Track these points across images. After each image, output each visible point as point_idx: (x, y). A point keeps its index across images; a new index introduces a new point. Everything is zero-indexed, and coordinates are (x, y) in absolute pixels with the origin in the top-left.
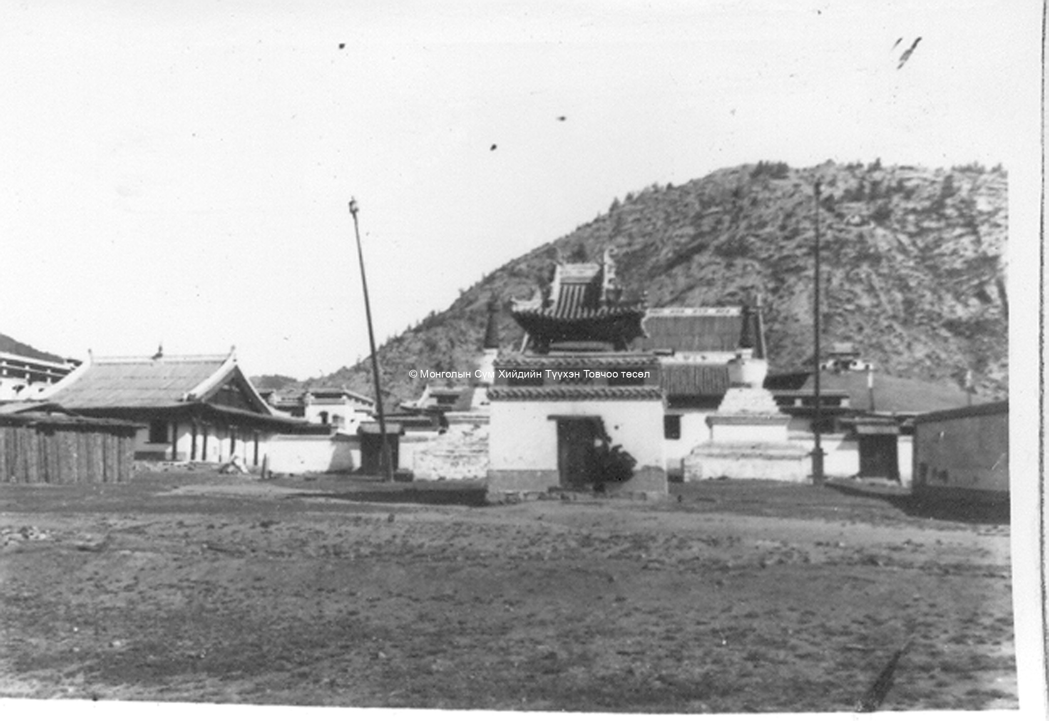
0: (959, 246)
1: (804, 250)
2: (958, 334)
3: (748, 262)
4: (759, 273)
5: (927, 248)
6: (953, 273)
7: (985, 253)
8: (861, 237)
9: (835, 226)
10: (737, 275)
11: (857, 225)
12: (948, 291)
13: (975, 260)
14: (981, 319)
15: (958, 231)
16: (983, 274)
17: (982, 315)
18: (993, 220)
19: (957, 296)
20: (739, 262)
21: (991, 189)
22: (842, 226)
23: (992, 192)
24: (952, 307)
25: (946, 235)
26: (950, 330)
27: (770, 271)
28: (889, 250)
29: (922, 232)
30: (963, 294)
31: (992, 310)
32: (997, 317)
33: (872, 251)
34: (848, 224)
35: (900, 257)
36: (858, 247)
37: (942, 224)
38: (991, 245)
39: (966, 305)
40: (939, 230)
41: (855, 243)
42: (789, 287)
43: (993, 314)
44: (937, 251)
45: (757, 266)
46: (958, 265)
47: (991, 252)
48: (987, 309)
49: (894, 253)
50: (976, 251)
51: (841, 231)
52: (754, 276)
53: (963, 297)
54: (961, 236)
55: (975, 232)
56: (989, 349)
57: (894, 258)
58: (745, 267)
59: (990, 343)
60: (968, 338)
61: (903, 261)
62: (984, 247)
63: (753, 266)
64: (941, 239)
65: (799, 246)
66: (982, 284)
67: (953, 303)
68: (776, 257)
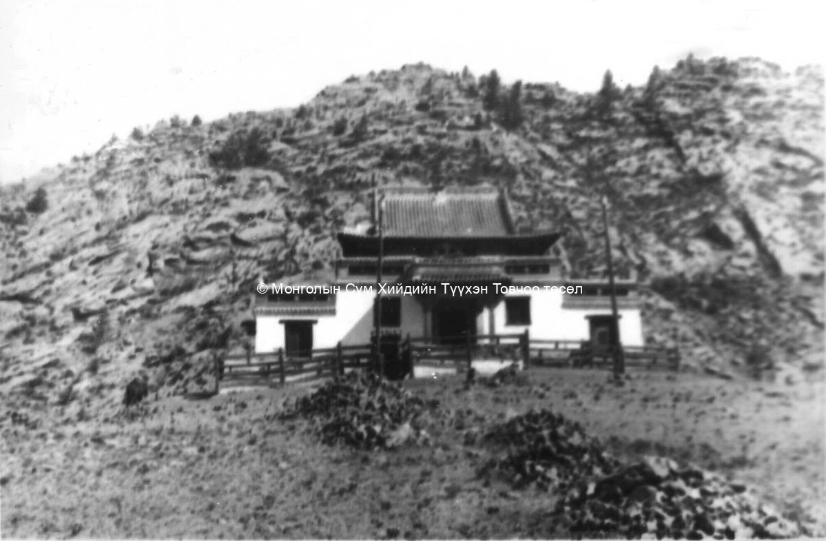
0: (647, 162)
1: (375, 160)
2: (688, 304)
3: (260, 172)
4: (280, 190)
5: (591, 166)
6: (644, 202)
7: (694, 170)
8: (476, 143)
9: (429, 129)
10: (236, 196)
11: (469, 128)
12: (645, 227)
13: (682, 182)
14: (721, 277)
15: (640, 142)
16: (702, 203)
17: (722, 270)
18: (697, 124)
19: (666, 237)
20: (244, 175)
21: (683, 87)
22: (444, 130)
23: (684, 92)
24: (660, 254)
25: (621, 147)
26: (669, 298)
27: (304, 188)
28: (528, 162)
29: (579, 143)
30: (675, 233)
31: (738, 261)
32: (751, 273)
33: (497, 162)
34: (452, 127)
35: (548, 173)
36: (471, 159)
37: (612, 131)
38: (702, 160)
39: (687, 254)
40: (607, 140)
41: (465, 155)
42: (336, 213)
43: (742, 268)
44: (609, 170)
45: (279, 180)
46: (652, 189)
47: (707, 169)
48: (729, 259)
49: (535, 166)
50: (679, 169)
51: (440, 136)
52: (270, 195)
53: (677, 240)
54: (646, 148)
55: (670, 142)
56: (761, 331)
57: (539, 174)
58: (257, 180)
59: (757, 320)
60: (711, 311)
61: (555, 178)
62: (693, 161)
63: (268, 179)
64: (614, 152)
65: (365, 155)
66: (706, 216)
67: (661, 247)
68: (321, 169)
